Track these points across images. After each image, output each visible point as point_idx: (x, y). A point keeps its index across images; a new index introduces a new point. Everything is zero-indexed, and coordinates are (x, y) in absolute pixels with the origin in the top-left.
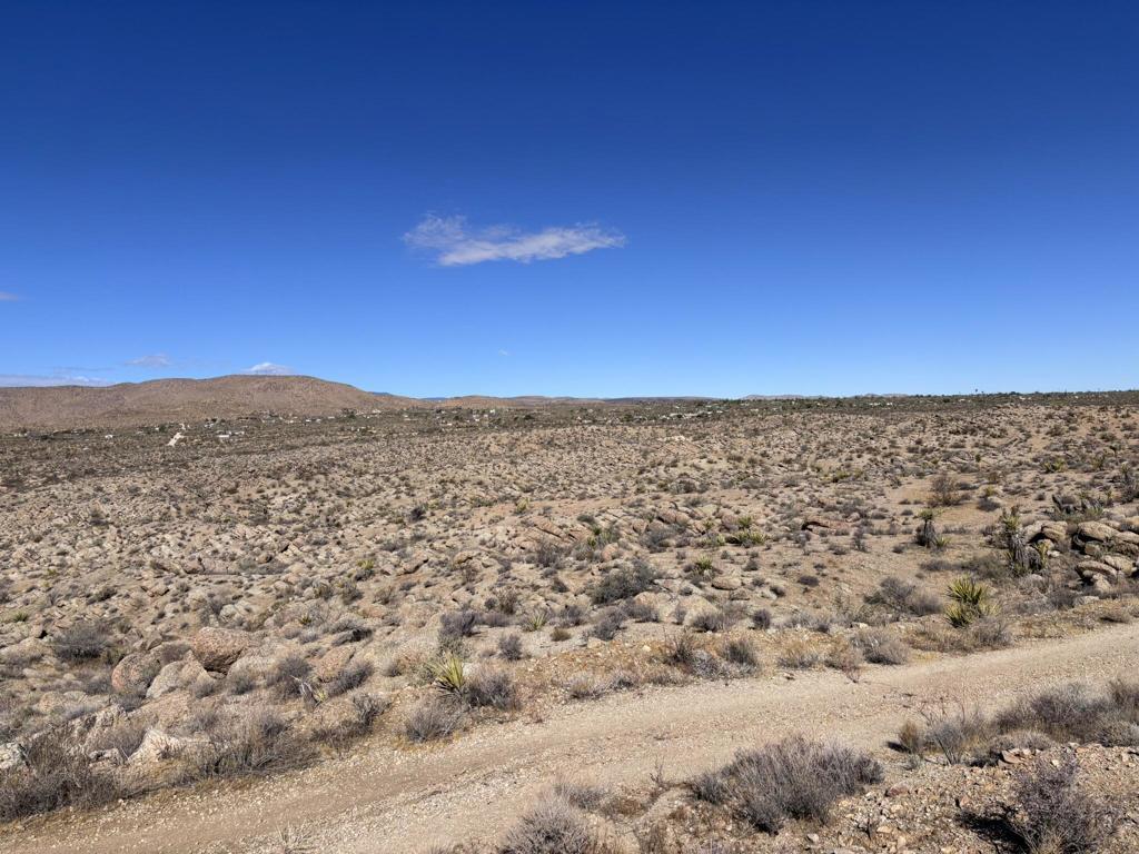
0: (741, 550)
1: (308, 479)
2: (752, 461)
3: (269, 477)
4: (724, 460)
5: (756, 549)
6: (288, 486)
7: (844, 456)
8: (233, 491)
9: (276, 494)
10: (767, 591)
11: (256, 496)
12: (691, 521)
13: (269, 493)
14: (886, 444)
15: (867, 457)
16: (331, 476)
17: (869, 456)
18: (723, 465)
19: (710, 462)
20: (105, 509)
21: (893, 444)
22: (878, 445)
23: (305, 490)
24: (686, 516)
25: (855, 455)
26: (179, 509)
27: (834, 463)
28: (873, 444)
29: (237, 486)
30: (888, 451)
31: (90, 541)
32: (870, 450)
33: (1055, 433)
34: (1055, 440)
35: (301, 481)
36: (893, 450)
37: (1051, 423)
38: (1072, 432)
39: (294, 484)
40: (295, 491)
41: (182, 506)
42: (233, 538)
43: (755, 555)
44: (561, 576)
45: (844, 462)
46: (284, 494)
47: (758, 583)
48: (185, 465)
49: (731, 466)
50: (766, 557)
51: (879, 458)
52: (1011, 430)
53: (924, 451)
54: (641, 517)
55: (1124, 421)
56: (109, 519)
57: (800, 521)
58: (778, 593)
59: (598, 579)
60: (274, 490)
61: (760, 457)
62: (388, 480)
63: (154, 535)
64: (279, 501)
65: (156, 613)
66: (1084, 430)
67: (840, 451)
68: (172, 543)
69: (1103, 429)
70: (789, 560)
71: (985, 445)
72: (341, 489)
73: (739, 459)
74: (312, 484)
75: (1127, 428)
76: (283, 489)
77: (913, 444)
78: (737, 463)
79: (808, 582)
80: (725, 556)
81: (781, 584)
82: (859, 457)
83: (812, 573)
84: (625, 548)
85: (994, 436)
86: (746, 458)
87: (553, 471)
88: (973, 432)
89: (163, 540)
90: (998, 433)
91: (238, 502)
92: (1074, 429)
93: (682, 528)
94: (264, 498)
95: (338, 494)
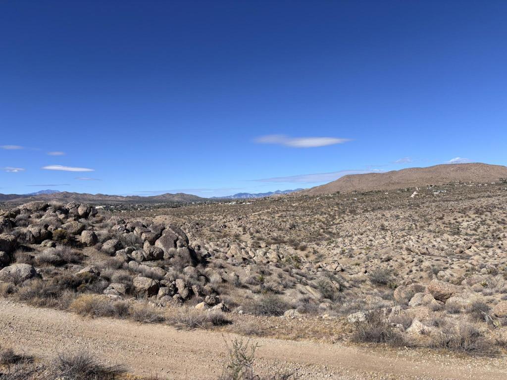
1: (481, 214)
3: (459, 212)
6: (470, 217)
8: (441, 218)
9: (463, 221)
11: (453, 221)
13: (460, 220)
16: (493, 213)
20: (386, 224)
23: (479, 219)
26: (416, 225)
29: (443, 216)
31: (381, 236)
35: (477, 215)
39: (473, 216)
40: (474, 220)
41: (418, 224)
42: (442, 240)
46: (467, 221)
48: (418, 206)
56: (388, 228)
60: (462, 219)
63: (406, 236)
64: (465, 224)
65: (408, 270)
68: (414, 240)
72: (500, 220)
74: (483, 217)
76: (467, 218)
89: (410, 239)
91: (444, 223)
94: (457, 222)
95: (498, 222)
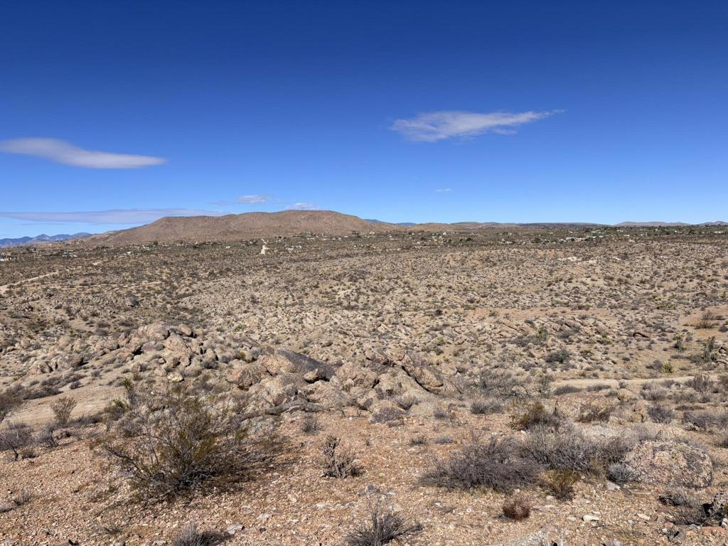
0: (602, 346)
1: (355, 282)
2: (620, 280)
3: (334, 279)
4: (602, 279)
5: (608, 346)
6: (345, 285)
7: (680, 280)
8: (316, 287)
9: (339, 289)
10: (610, 362)
11: (329, 290)
12: (582, 327)
13: (336, 288)
14: (711, 273)
15: (696, 281)
16: (367, 280)
17: (698, 281)
18: (601, 282)
19: (593, 280)
20: (257, 295)
21: (715, 273)
22: (705, 273)
23: (354, 287)
24: (579, 324)
25: (688, 280)
26: (293, 296)
27: (673, 285)
28: (702, 273)
29: (318, 284)
30: (710, 278)
32: (699, 277)
35: (351, 283)
36: (715, 277)
39: (348, 284)
40: (349, 288)
41: (294, 294)
43: (607, 349)
44: (532, 351)
45: (680, 284)
46: (343, 289)
47: (607, 359)
49: (606, 283)
50: (611, 349)
51: (704, 282)
54: (557, 322)
56: (259, 300)
57: (632, 331)
58: (615, 363)
59: (546, 354)
60: (338, 287)
61: (625, 278)
62: (396, 283)
64: (341, 293)
67: (679, 277)
70: (620, 351)
72: (373, 288)
73: (612, 279)
74: (357, 284)
76: (342, 287)
78: (610, 281)
79: (626, 360)
80: (596, 348)
81: (616, 360)
82: (691, 281)
83: (628, 356)
84: (555, 341)
86: (616, 278)
87: (493, 281)
91: (321, 293)
93: (577, 330)
94: (333, 291)
95: (372, 290)
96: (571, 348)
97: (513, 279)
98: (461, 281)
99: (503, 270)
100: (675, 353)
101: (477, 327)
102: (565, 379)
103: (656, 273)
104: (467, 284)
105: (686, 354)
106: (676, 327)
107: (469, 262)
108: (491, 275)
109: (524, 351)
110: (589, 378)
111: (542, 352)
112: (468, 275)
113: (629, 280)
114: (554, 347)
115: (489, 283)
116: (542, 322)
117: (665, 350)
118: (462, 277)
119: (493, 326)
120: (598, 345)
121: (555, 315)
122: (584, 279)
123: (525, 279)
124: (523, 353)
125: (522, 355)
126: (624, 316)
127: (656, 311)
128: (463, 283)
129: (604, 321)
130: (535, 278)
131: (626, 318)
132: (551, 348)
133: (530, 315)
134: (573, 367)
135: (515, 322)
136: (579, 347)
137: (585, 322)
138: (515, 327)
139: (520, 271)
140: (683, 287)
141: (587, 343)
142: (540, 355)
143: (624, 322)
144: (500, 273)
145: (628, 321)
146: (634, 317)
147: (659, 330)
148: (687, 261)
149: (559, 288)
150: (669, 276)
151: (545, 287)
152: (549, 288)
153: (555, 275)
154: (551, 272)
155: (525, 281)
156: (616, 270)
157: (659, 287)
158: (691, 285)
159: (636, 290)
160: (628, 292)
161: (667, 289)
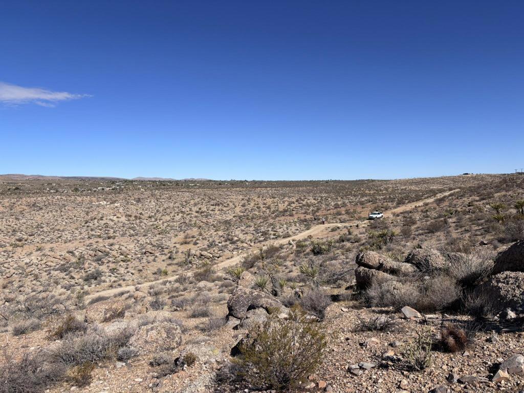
0: (125, 263)
4: (124, 217)
5: (129, 263)
7: (172, 215)
10: (130, 274)
12: (110, 251)
14: (188, 210)
17: (181, 215)
21: (191, 210)
22: (185, 210)
24: (108, 250)
25: (176, 214)
27: (168, 218)
28: (183, 210)
30: (188, 213)
32: (182, 212)
33: (243, 206)
34: (243, 208)
36: (190, 212)
37: (243, 202)
38: (249, 205)
43: (128, 265)
45: (172, 217)
47: (128, 272)
50: (131, 265)
51: (185, 216)
52: (231, 204)
53: (202, 212)
54: (92, 250)
55: (264, 201)
57: (144, 251)
58: (132, 274)
59: (84, 275)
66: (252, 204)
67: (171, 213)
69: (258, 204)
70: (136, 265)
71: (222, 210)
75: (265, 204)
77: (198, 210)
79: (140, 271)
80: (120, 265)
81: (133, 272)
82: (178, 215)
83: (141, 268)
85: (225, 207)
87: (40, 222)
88: (218, 205)
90: (226, 205)
92: (249, 204)
93: (107, 254)
96: (103, 268)
97: (57, 220)
98: (10, 224)
99: (48, 213)
100: (170, 262)
101: (25, 261)
102: (98, 292)
103: (158, 211)
104: (15, 226)
105: (175, 262)
106: (170, 245)
107: (18, 207)
108: (38, 217)
109: (66, 275)
110: (116, 287)
111: (81, 274)
112: (16, 219)
113: (141, 216)
114: (90, 269)
115: (36, 224)
116: (81, 251)
117: (163, 261)
118: (11, 220)
119: (40, 259)
120: (122, 263)
121: (91, 245)
122: (111, 217)
123: (67, 219)
124: (65, 277)
125: (64, 279)
126: (139, 241)
127: (158, 236)
128: (12, 225)
129: (125, 246)
130: (75, 218)
131: (140, 242)
132: (88, 270)
133: (70, 246)
134: (104, 281)
135: (59, 253)
136: (108, 267)
137: (113, 248)
138: (59, 257)
139: (62, 213)
140: (173, 219)
141: (114, 262)
142: (79, 277)
143: (139, 245)
144: (46, 215)
145: (141, 244)
146: (145, 241)
147: (160, 248)
148: (175, 203)
149: (94, 225)
150: (165, 212)
151: (83, 225)
152: (86, 225)
153: (91, 215)
154: (87, 213)
155: (66, 221)
156: (133, 209)
157: (160, 220)
158: (178, 218)
159: (146, 222)
160: (141, 224)
161: (165, 221)
